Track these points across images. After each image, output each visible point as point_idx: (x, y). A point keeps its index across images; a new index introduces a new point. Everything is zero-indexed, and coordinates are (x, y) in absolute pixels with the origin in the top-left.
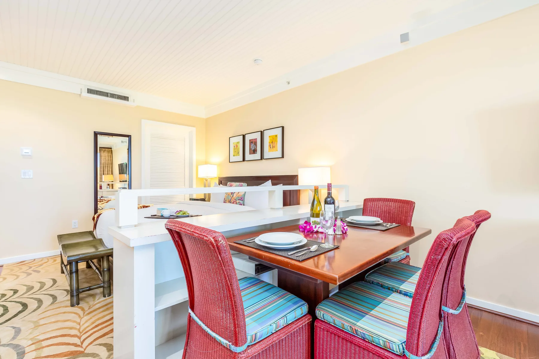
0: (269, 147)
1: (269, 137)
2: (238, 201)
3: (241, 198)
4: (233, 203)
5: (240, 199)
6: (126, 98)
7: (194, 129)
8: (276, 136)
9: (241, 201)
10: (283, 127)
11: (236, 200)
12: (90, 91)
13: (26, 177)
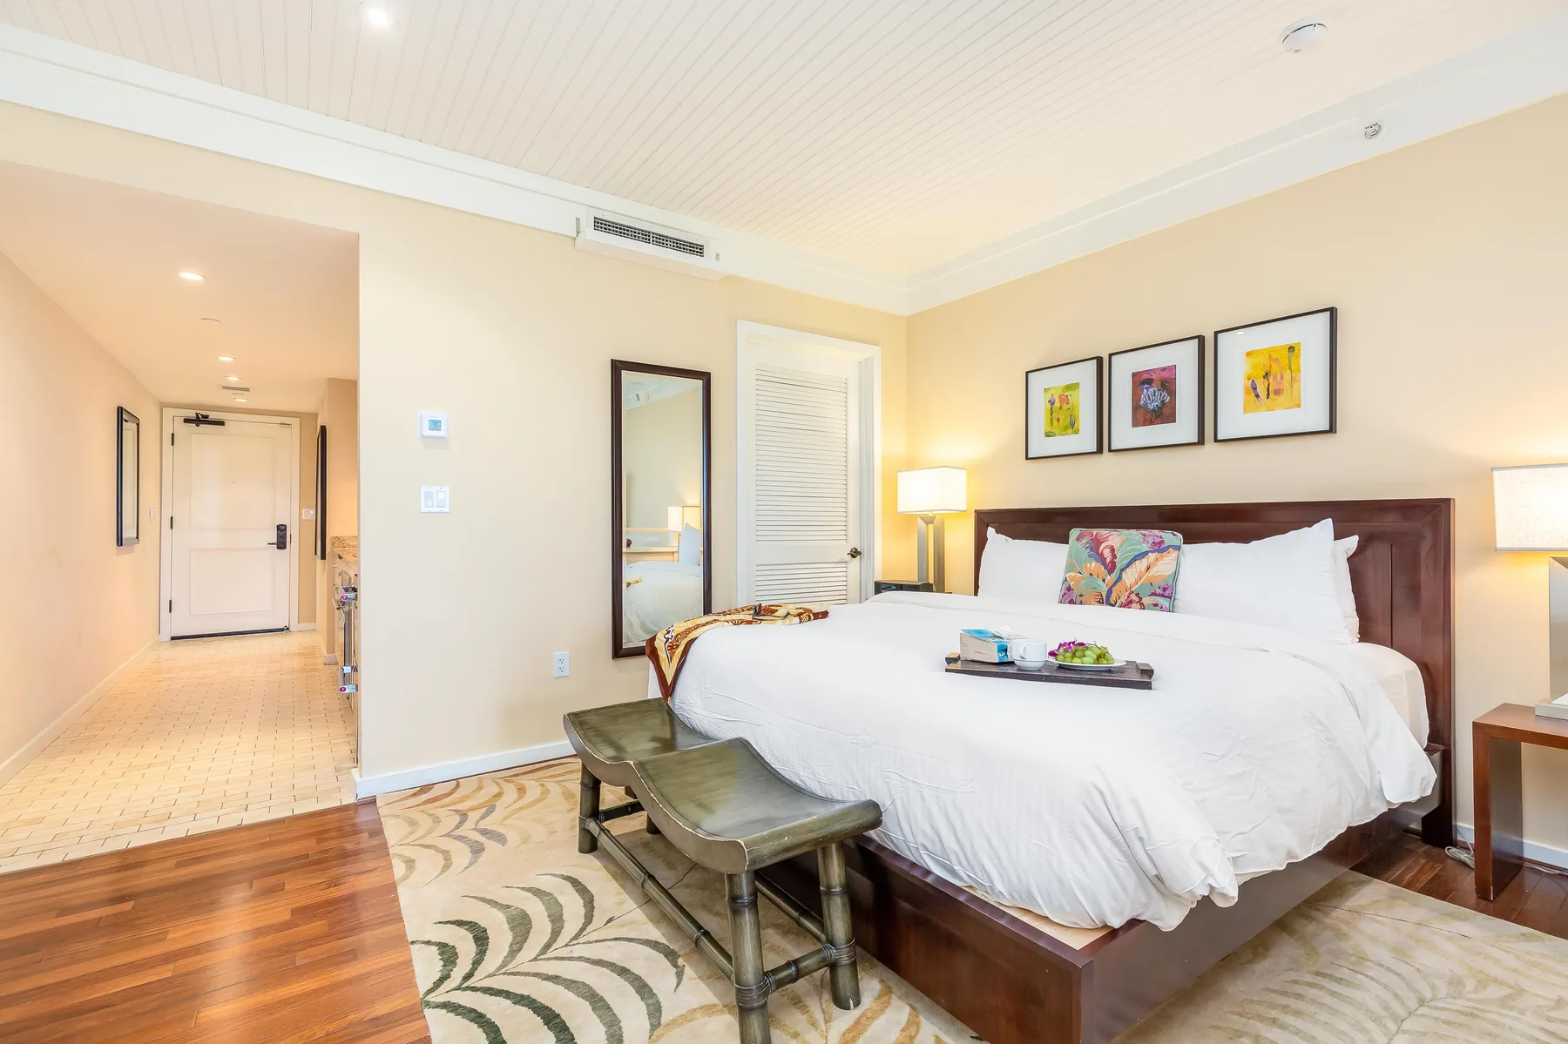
0: (1247, 393)
1: (1249, 354)
2: (1147, 600)
3: (1165, 589)
4: (1128, 604)
5: (1159, 591)
6: (696, 249)
7: (874, 352)
8: (1291, 349)
9: (1161, 601)
10: (1333, 312)
11: (1137, 595)
12: (602, 225)
13: (432, 510)
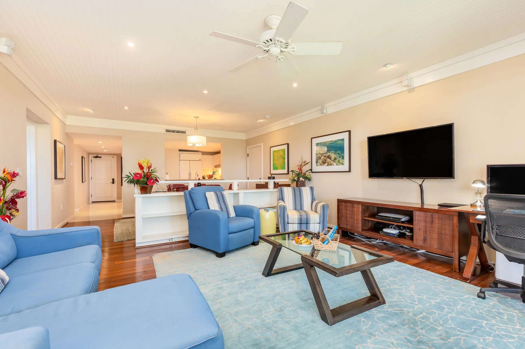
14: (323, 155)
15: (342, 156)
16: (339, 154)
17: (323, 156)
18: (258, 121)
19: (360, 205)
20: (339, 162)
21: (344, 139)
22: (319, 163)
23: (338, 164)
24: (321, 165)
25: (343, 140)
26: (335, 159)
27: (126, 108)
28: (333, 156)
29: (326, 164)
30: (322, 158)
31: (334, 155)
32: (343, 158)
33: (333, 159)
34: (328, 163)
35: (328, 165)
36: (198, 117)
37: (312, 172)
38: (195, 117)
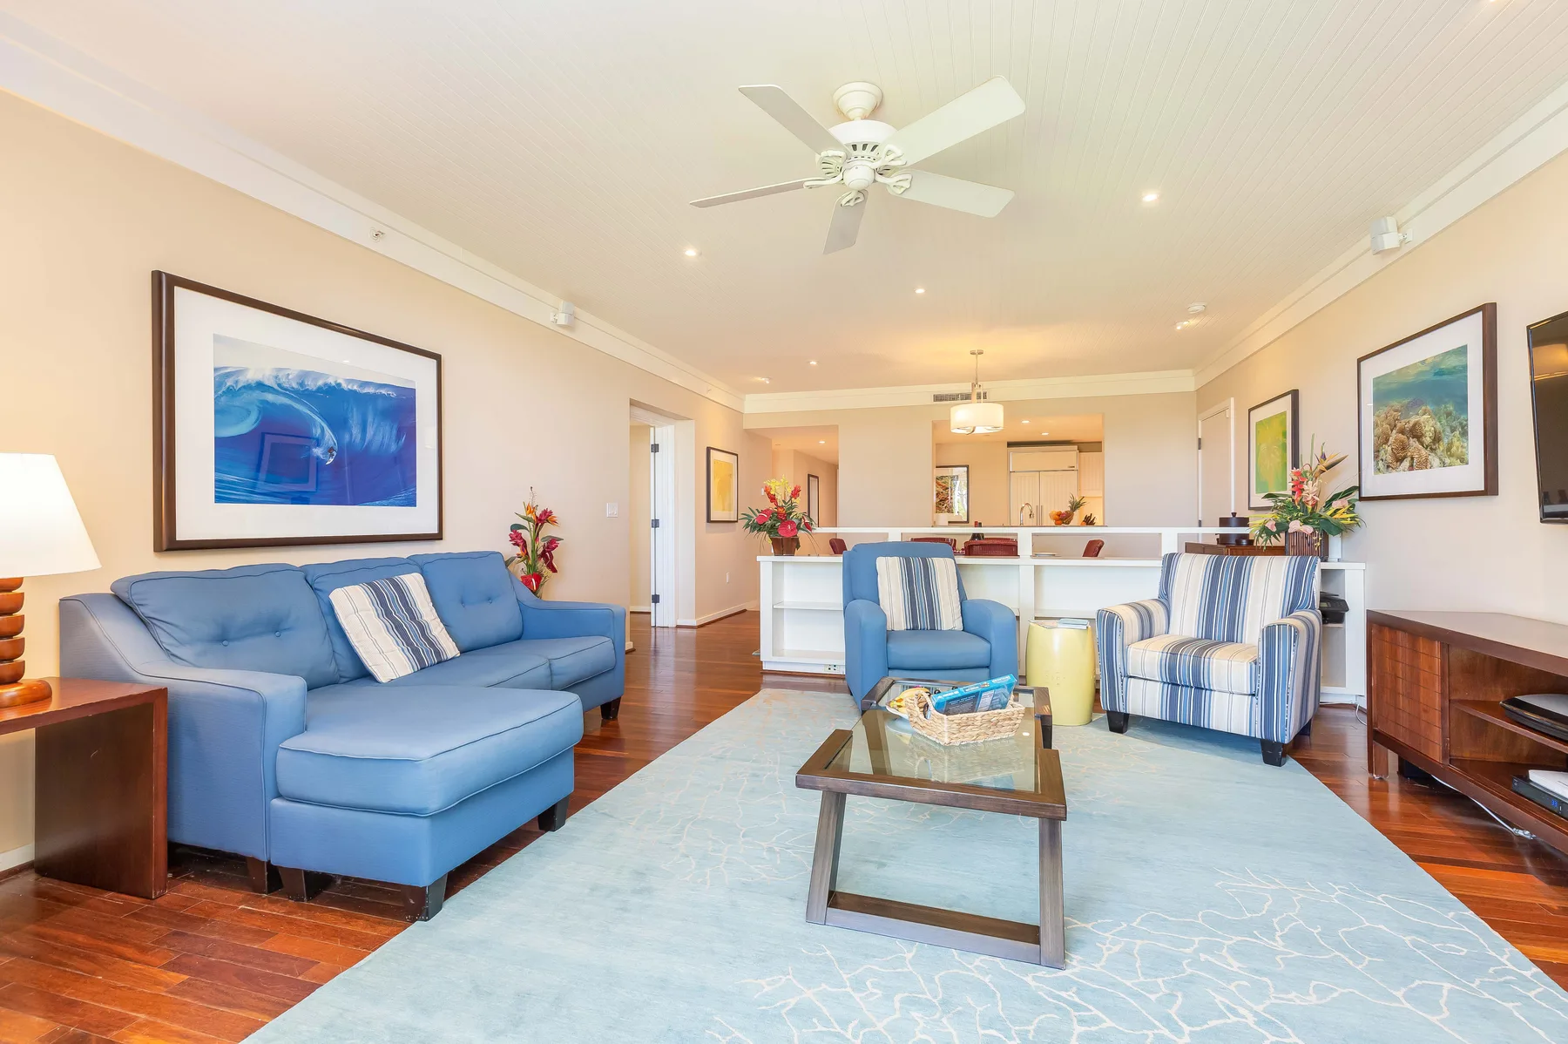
14: (1395, 426)
15: (1461, 424)
16: (1449, 414)
17: (1394, 431)
18: (1179, 328)
19: (1437, 644)
20: (1449, 449)
21: (1466, 346)
22: (1384, 458)
23: (1447, 461)
24: (1388, 467)
25: (1463, 351)
26: (1437, 439)
27: (813, 363)
28: (1429, 425)
29: (1406, 463)
30: (1391, 440)
31: (1432, 422)
32: (1464, 433)
33: (1427, 440)
34: (1412, 459)
35: (1411, 468)
36: (981, 353)
37: (1361, 499)
38: (973, 353)
